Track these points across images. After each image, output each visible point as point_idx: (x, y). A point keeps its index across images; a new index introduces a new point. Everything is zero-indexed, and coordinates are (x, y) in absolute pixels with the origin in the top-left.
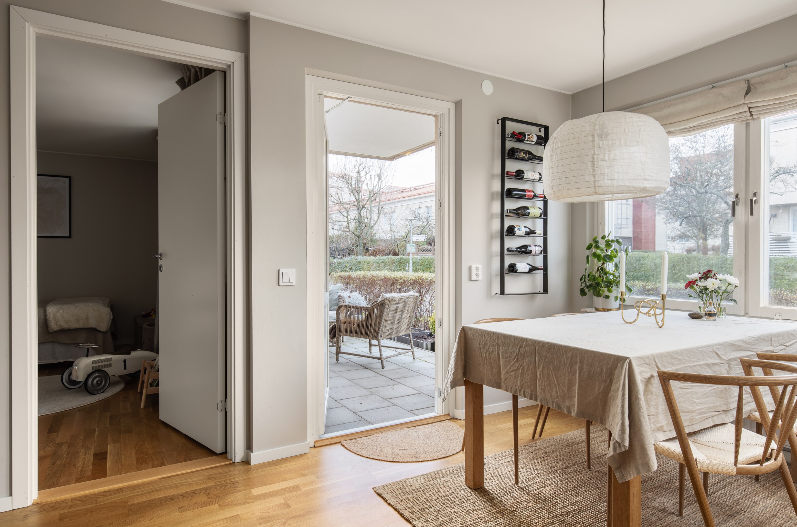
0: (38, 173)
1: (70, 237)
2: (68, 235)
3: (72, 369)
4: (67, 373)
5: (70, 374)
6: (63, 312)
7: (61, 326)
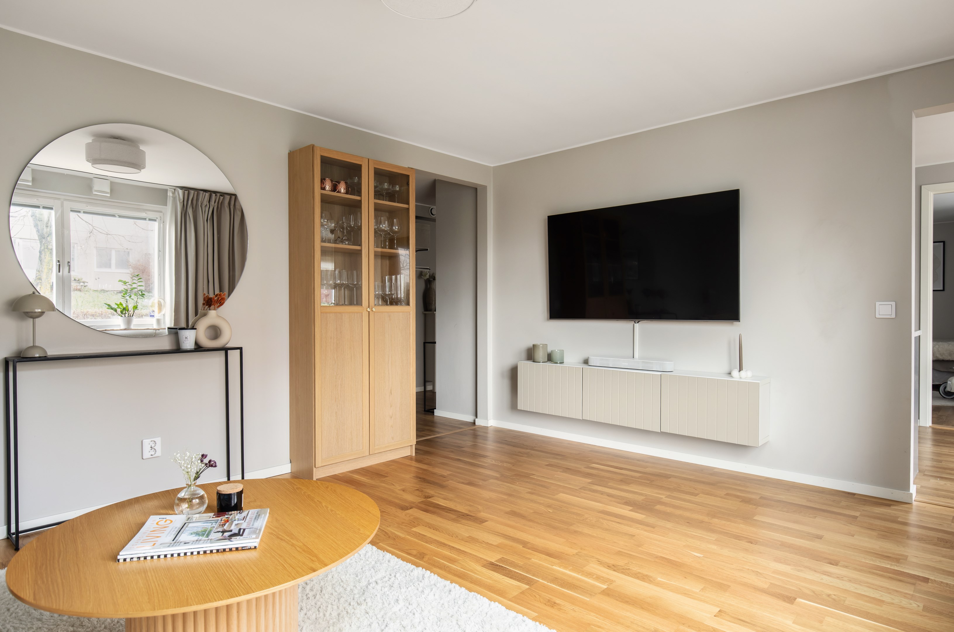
0: (934, 241)
1: (944, 290)
2: (942, 289)
3: (946, 385)
4: (943, 386)
5: (945, 388)
6: (939, 347)
7: (937, 357)
